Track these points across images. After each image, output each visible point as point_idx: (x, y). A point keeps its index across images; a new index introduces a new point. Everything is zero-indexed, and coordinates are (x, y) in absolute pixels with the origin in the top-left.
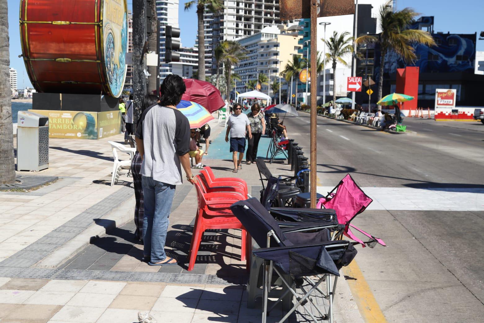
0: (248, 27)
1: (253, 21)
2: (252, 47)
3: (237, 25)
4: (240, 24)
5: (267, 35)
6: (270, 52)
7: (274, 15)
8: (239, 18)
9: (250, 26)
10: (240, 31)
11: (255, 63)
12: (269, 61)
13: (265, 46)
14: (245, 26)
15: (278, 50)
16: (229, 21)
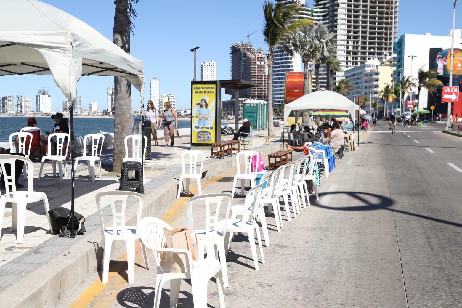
0: (356, 59)
1: (360, 54)
2: (359, 75)
3: (347, 58)
4: (349, 57)
5: (370, 66)
6: (372, 79)
7: (376, 49)
8: (348, 53)
9: (357, 58)
10: (349, 63)
11: (361, 87)
12: (372, 85)
13: (368, 75)
14: (353, 58)
15: (378, 77)
16: (340, 56)
